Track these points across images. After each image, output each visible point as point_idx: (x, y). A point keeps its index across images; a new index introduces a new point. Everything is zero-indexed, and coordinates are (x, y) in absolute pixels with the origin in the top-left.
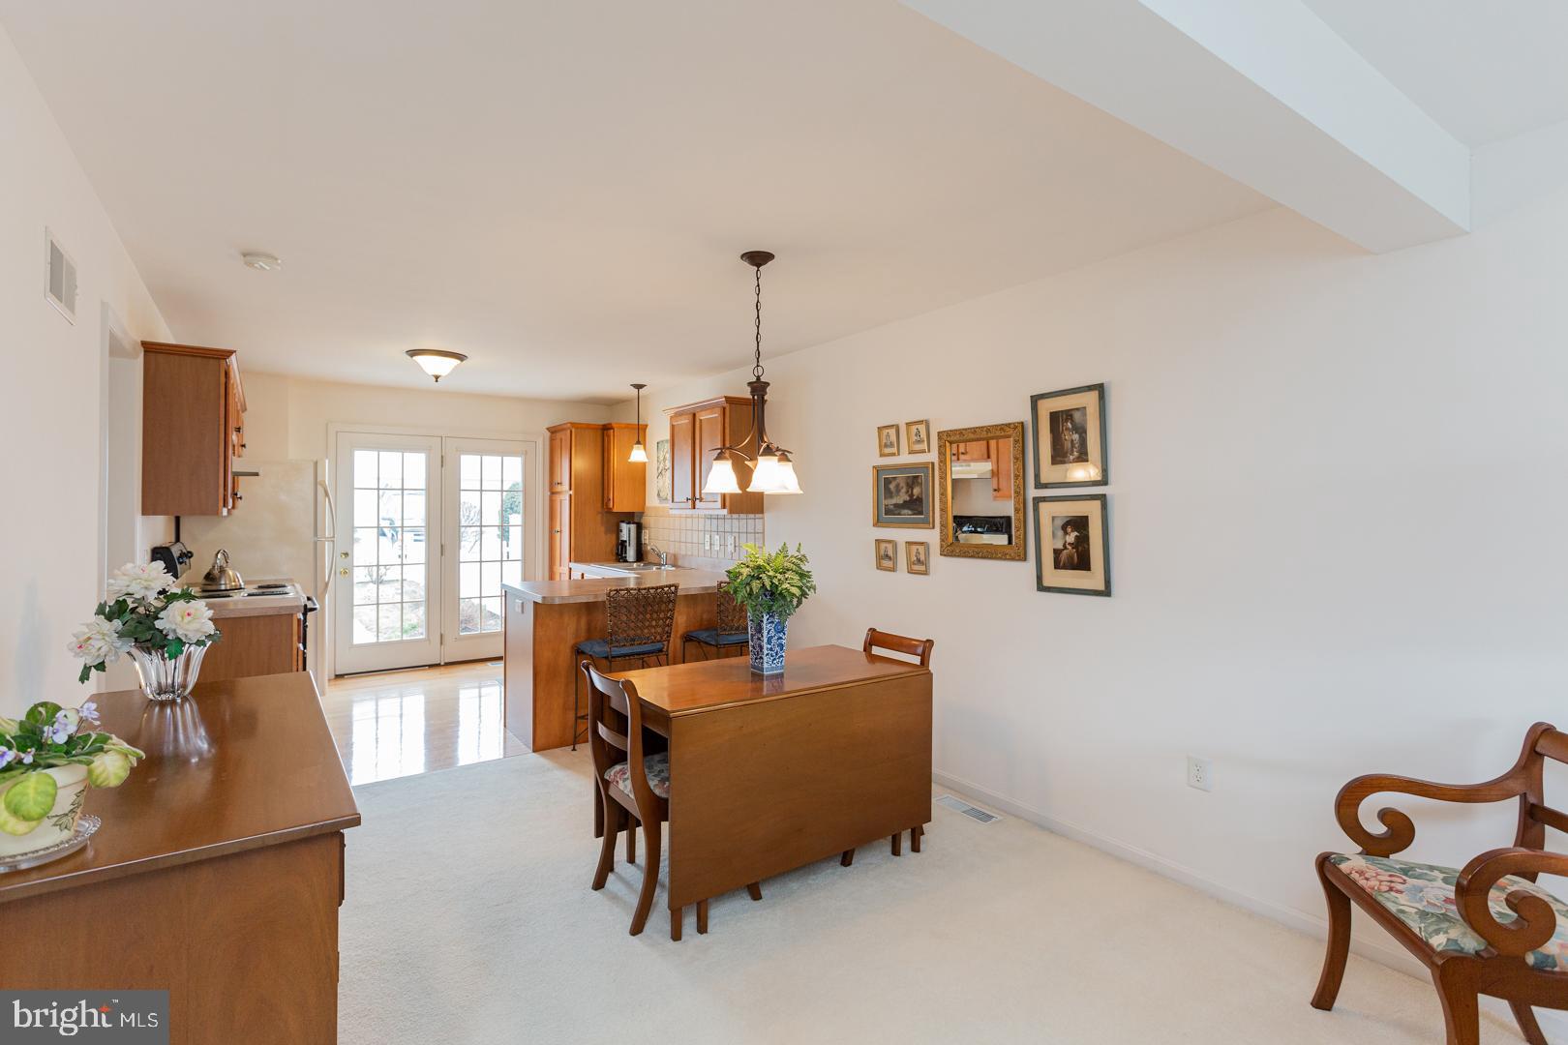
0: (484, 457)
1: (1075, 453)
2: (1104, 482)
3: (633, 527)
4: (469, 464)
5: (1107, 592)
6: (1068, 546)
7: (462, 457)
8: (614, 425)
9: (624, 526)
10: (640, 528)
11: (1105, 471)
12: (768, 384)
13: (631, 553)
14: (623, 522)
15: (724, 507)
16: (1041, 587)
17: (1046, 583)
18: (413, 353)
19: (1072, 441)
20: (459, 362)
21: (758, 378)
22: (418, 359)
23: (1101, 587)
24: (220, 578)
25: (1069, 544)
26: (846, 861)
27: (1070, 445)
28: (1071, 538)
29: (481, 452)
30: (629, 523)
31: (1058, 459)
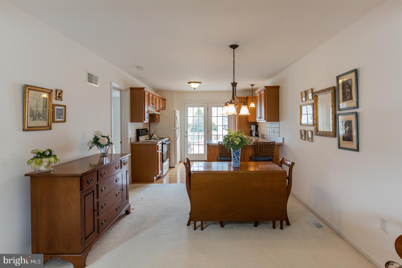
0: (218, 108)
1: (349, 97)
2: (358, 107)
3: (254, 126)
4: (214, 109)
5: (358, 150)
6: (347, 132)
7: (213, 108)
8: (248, 97)
9: (252, 126)
10: (257, 127)
11: (358, 103)
12: (237, 83)
13: (254, 134)
14: (252, 125)
15: (265, 120)
16: (340, 147)
17: (341, 146)
18: (189, 83)
19: (348, 92)
20: (200, 84)
21: (234, 82)
22: (191, 84)
23: (356, 148)
24: (152, 136)
25: (347, 131)
26: (256, 225)
27: (347, 94)
28: (347, 129)
29: (217, 106)
30: (253, 125)
31: (345, 99)
